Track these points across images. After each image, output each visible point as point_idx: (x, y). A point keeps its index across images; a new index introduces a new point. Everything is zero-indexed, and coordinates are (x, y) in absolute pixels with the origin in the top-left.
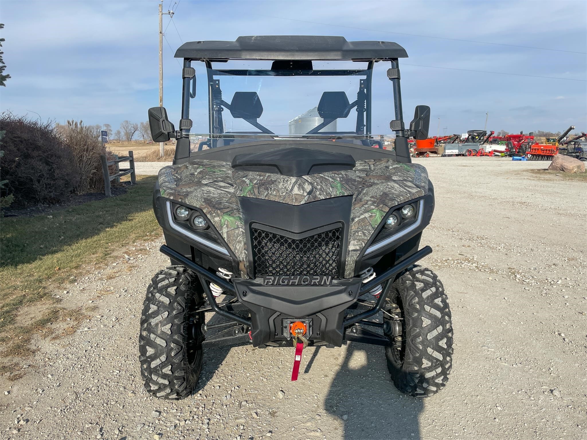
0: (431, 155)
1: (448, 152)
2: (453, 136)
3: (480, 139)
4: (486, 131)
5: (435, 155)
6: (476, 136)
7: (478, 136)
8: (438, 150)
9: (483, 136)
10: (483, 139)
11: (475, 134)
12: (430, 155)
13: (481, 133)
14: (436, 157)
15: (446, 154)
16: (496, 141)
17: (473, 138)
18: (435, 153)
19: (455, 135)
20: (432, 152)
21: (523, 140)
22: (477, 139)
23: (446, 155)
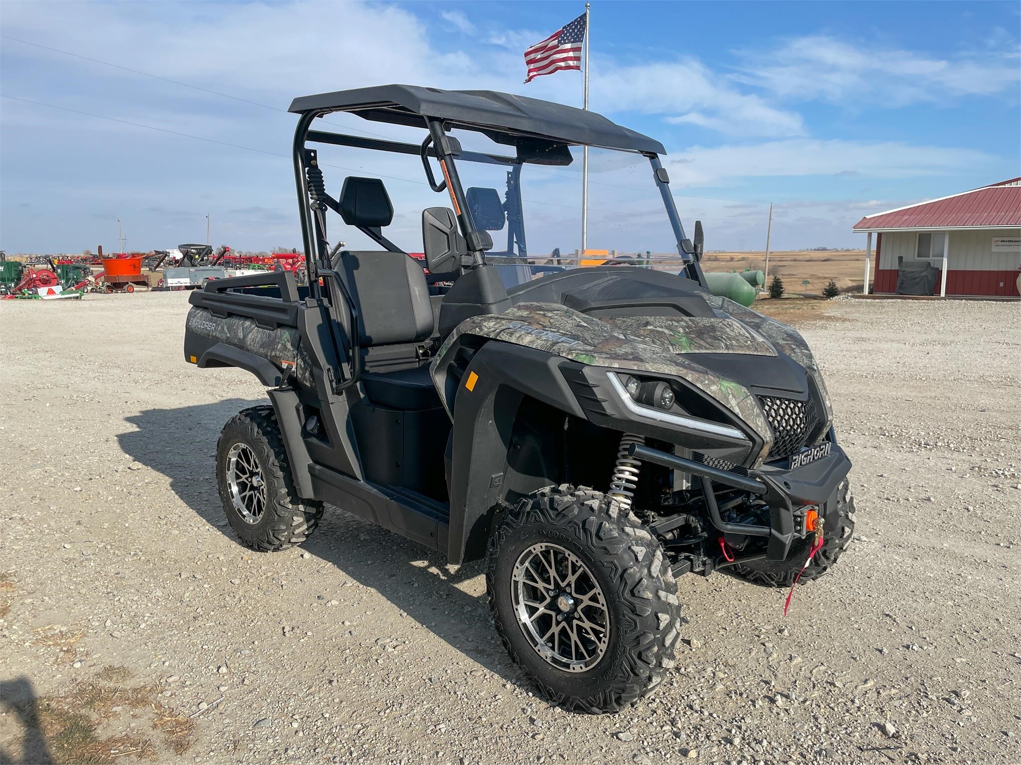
0: (137, 288)
1: (171, 282)
2: (154, 253)
3: (202, 260)
4: (211, 247)
5: (144, 289)
6: (196, 254)
7: (199, 254)
8: (148, 279)
9: (207, 254)
10: (208, 259)
11: (192, 250)
12: (135, 289)
13: (203, 250)
14: (146, 291)
15: (169, 285)
16: (229, 263)
17: (191, 258)
18: (144, 284)
19: (157, 252)
20: (137, 283)
21: (299, 263)
22: (198, 259)
23: (169, 287)
